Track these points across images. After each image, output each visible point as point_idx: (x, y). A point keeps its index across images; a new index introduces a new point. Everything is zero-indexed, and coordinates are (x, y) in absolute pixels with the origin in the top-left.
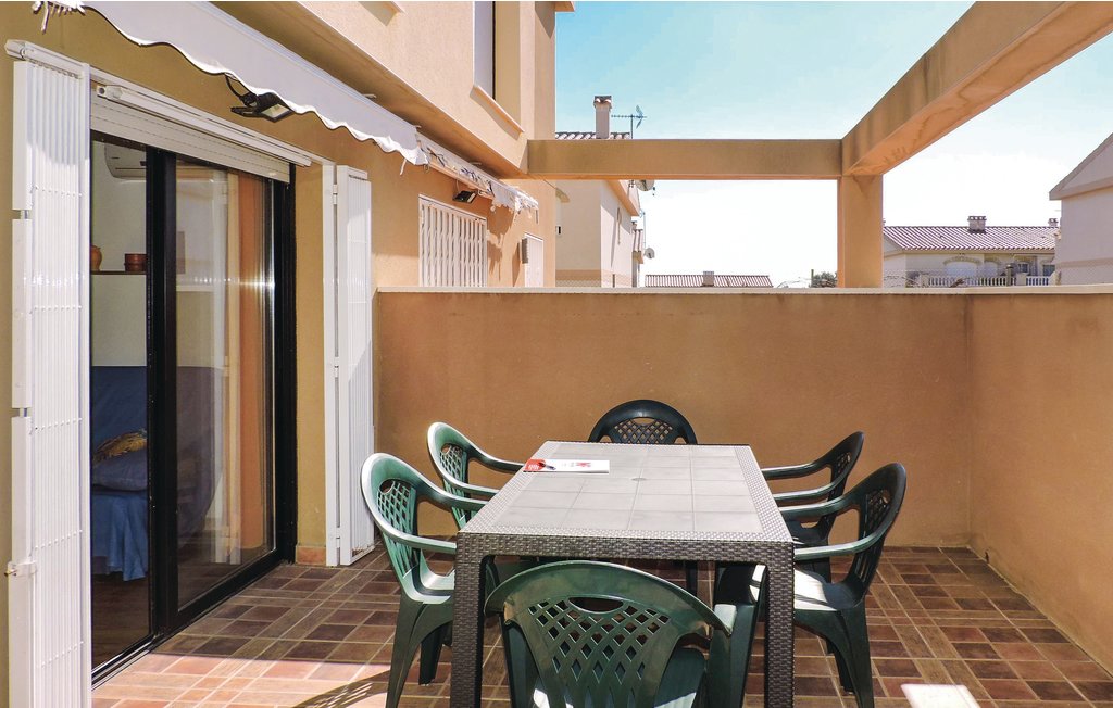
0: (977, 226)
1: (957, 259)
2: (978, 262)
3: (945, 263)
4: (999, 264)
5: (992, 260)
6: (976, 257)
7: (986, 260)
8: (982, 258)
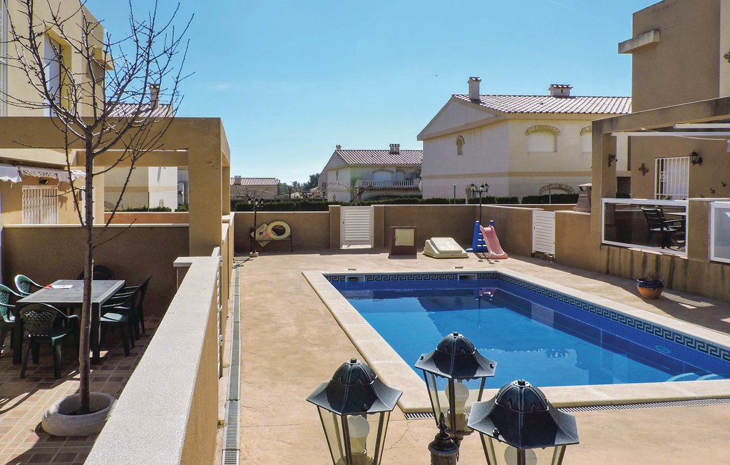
0: (394, 150)
1: (380, 170)
2: (392, 172)
3: (373, 172)
4: (405, 173)
5: (400, 171)
6: (391, 169)
7: (397, 171)
8: (394, 170)
